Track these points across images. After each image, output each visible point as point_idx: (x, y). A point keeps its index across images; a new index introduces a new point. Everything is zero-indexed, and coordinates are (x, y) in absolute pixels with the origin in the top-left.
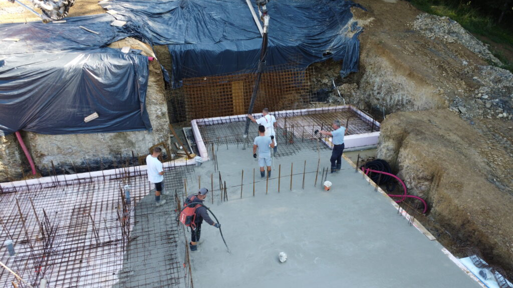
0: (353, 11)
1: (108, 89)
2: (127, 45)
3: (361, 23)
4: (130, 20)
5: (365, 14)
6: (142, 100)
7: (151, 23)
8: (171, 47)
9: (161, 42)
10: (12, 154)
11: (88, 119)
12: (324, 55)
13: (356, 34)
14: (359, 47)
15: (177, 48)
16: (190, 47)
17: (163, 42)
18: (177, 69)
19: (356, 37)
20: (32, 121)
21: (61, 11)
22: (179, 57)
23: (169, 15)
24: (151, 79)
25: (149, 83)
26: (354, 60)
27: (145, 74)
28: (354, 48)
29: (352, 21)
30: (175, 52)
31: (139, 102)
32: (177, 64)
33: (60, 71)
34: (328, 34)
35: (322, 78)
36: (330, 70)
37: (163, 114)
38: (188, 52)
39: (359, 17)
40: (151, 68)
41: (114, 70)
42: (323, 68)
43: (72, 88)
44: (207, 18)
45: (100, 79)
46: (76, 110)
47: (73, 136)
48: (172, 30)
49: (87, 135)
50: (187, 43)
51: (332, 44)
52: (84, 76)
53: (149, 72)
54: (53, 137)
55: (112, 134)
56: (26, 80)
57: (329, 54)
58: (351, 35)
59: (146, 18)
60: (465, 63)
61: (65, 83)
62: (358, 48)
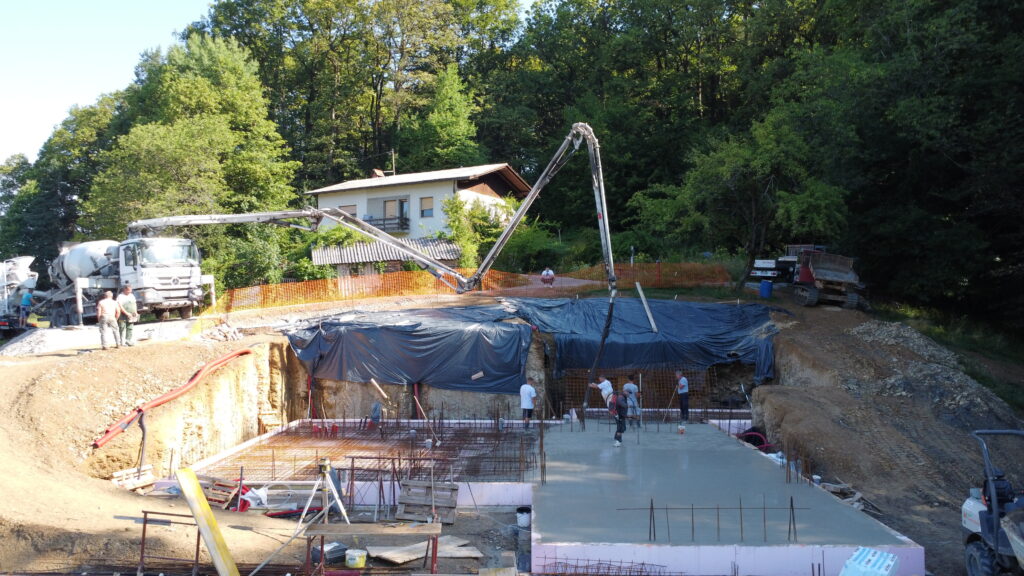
0: (772, 314)
1: (497, 351)
2: (516, 322)
3: (779, 326)
4: (521, 308)
5: (787, 318)
6: (523, 362)
7: (539, 314)
8: (556, 335)
9: (547, 330)
10: (407, 404)
11: (474, 377)
12: (729, 355)
13: (769, 336)
14: (773, 348)
15: (562, 337)
16: (574, 336)
17: (549, 330)
18: (560, 357)
19: (768, 339)
20: (430, 374)
21: (472, 284)
22: (563, 345)
23: (559, 309)
24: (533, 346)
25: (531, 349)
26: (768, 363)
27: (528, 340)
28: (767, 348)
29: (768, 323)
30: (560, 340)
31: (520, 365)
32: (561, 352)
33: (461, 332)
34: (735, 335)
35: (731, 385)
36: (742, 377)
37: (540, 382)
38: (572, 342)
39: (779, 320)
40: (534, 336)
41: (502, 334)
42: (733, 375)
43: (467, 348)
44: (597, 314)
45: (490, 342)
46: (466, 367)
47: (459, 393)
48: (559, 321)
49: (471, 393)
50: (573, 333)
51: (740, 345)
52: (478, 337)
53: (532, 340)
54: (443, 391)
55: (492, 395)
56: (435, 338)
57: (734, 354)
58: (764, 336)
59: (535, 309)
60: (895, 360)
61: (463, 343)
62: (772, 350)
